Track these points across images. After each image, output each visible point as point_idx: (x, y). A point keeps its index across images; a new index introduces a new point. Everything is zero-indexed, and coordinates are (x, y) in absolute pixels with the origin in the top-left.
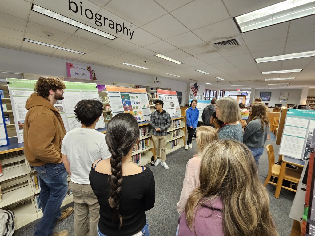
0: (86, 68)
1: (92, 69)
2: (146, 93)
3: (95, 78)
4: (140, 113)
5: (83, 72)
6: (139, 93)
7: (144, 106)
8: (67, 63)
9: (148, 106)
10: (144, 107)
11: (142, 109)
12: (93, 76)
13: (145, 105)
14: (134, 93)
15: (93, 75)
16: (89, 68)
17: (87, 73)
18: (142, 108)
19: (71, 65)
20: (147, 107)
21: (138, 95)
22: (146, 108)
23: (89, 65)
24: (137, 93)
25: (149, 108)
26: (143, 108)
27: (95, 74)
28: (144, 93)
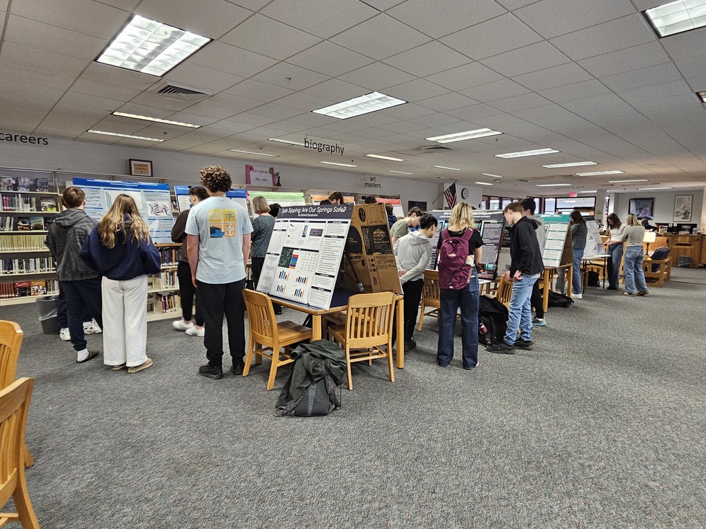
0: (268, 170)
1: (275, 172)
3: (279, 184)
5: (264, 176)
8: (247, 166)
12: (277, 182)
15: (277, 179)
16: (272, 170)
17: (269, 177)
19: (251, 168)
23: (271, 166)
27: (279, 178)
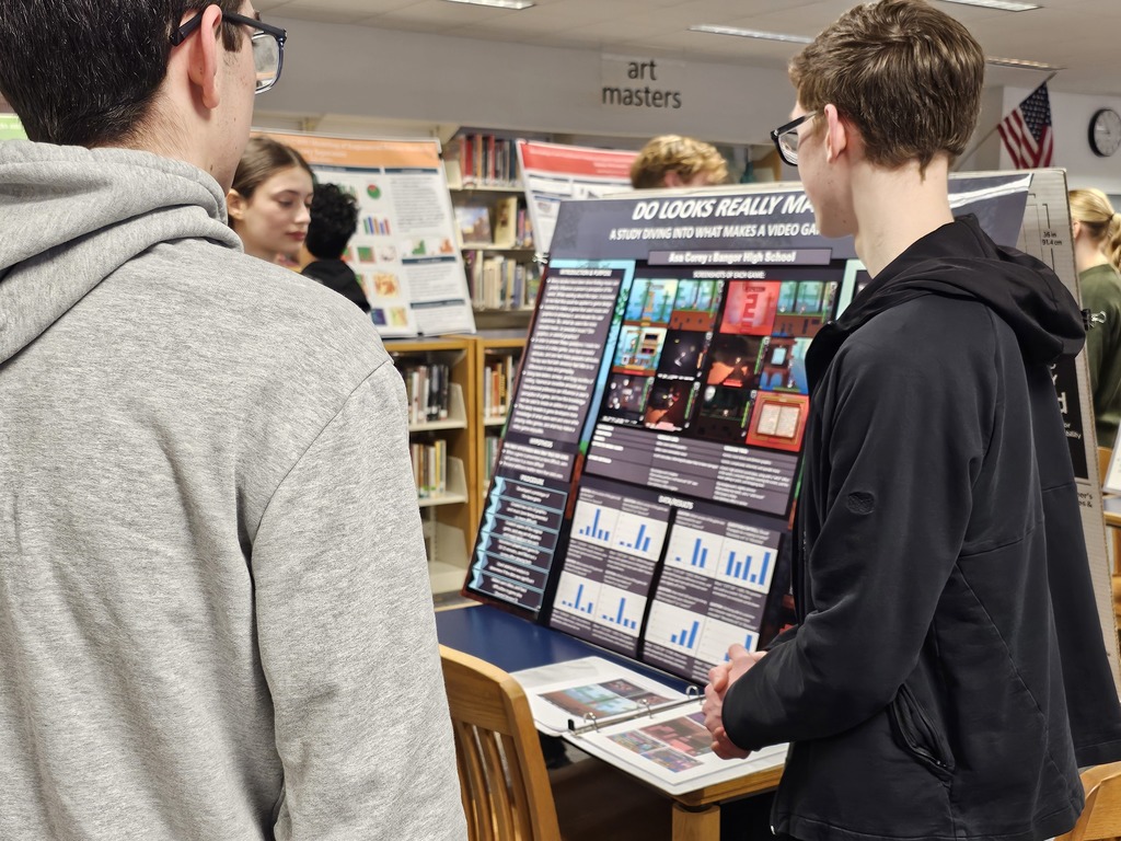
2: (434, 171)
4: (384, 288)
6: (388, 171)
7: (421, 248)
9: (447, 247)
10: (416, 251)
11: (406, 262)
13: (422, 245)
14: (349, 169)
18: (400, 257)
20: (438, 253)
21: (383, 181)
22: (429, 260)
24: (376, 170)
25: (452, 259)
26: (409, 256)
28: (425, 171)
